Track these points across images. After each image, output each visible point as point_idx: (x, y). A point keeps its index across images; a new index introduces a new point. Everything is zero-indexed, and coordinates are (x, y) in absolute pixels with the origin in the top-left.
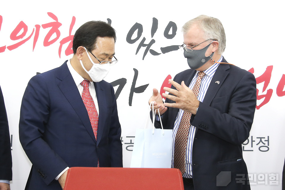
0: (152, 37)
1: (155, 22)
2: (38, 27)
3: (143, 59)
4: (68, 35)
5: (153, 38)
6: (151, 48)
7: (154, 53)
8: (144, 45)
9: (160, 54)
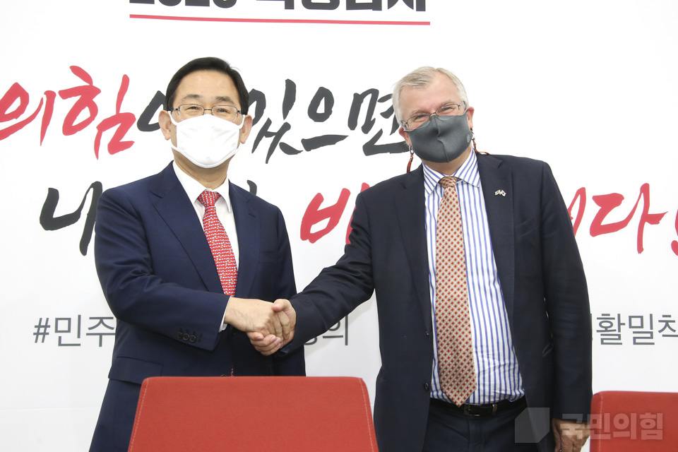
0: (285, 117)
1: (291, 88)
2: (50, 95)
3: (267, 162)
4: (114, 113)
5: (286, 120)
6: (282, 140)
7: (289, 150)
8: (270, 135)
9: (300, 152)
